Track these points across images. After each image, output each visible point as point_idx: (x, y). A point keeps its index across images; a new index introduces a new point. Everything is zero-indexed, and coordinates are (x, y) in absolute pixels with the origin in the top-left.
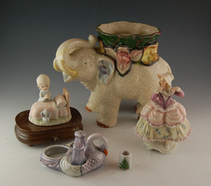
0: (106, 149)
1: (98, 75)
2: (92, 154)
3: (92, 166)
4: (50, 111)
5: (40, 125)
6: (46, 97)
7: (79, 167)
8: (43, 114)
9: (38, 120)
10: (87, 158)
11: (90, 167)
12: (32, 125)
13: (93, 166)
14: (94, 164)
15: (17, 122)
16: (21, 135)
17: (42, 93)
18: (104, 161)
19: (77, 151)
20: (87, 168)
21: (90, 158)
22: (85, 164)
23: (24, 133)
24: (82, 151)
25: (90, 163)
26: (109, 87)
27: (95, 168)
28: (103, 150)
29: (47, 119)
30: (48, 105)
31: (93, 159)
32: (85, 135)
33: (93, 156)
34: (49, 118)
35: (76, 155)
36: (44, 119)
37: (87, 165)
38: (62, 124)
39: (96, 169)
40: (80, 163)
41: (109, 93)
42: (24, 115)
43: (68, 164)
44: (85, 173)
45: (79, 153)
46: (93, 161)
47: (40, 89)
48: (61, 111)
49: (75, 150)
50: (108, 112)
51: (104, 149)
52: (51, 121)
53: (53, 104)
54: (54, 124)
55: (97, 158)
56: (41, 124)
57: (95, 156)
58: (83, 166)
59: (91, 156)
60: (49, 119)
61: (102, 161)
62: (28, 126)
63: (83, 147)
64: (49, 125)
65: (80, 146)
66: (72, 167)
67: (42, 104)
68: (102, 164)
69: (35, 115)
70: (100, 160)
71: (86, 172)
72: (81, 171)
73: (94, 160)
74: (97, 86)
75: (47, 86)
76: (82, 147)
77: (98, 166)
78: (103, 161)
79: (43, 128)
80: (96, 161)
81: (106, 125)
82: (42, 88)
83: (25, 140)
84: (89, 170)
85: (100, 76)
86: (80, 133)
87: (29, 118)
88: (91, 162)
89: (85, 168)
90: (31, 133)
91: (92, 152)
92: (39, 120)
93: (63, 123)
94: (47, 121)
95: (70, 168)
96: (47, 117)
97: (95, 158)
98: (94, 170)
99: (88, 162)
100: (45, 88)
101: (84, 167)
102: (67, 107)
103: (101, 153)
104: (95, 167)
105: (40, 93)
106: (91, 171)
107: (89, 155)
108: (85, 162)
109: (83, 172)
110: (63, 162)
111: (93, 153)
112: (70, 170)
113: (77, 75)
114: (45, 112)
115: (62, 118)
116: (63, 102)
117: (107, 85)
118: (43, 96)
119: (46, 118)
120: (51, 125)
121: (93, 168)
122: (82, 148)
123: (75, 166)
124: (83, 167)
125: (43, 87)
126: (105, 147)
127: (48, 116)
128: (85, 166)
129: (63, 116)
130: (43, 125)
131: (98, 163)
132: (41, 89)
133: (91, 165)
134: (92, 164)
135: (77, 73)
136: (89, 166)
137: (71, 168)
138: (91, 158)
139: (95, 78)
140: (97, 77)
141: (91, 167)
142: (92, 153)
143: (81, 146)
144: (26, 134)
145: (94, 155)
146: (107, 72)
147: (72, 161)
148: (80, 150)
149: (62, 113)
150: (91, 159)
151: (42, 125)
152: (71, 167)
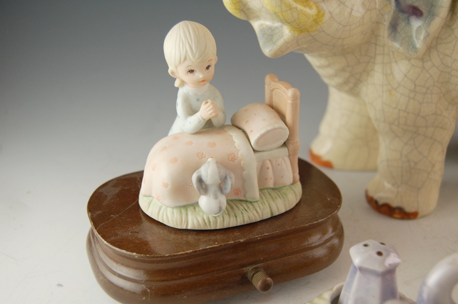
1: (387, 24)
4: (229, 166)
5: (190, 227)
6: (205, 111)
8: (200, 180)
9: (181, 207)
12: (156, 229)
15: (95, 221)
16: (115, 273)
17: (186, 100)
23: (127, 266)
26: (428, 65)
29: (220, 203)
30: (214, 144)
34: (227, 195)
36: (204, 201)
38: (274, 218)
41: (428, 88)
42: (117, 190)
47: (177, 84)
48: (269, 165)
50: (416, 164)
52: (232, 208)
53: (236, 137)
54: (247, 221)
56: (193, 221)
60: (223, 199)
62: (140, 236)
64: (226, 226)
67: (191, 143)
69: (166, 186)
74: (378, 68)
75: (208, 68)
79: (202, 237)
81: (409, 209)
82: (188, 78)
83: (134, 293)
85: (394, 27)
86: (379, 254)
87: (143, 202)
90: (158, 262)
92: (185, 207)
93: (276, 213)
94: (220, 209)
96: (219, 194)
100: (199, 75)
102: (291, 147)
105: (179, 101)
113: (316, 21)
114: (210, 171)
115: (273, 193)
116: (275, 129)
117: (422, 59)
118: (192, 111)
119: (216, 197)
120: (232, 222)
125: (192, 71)
127: (221, 189)
129: (275, 184)
130: (203, 228)
132: (183, 83)
135: (319, 12)
139: (371, 37)
140: (384, 31)
144: (136, 269)
146: (423, 8)
149: (270, 173)
151: (197, 228)
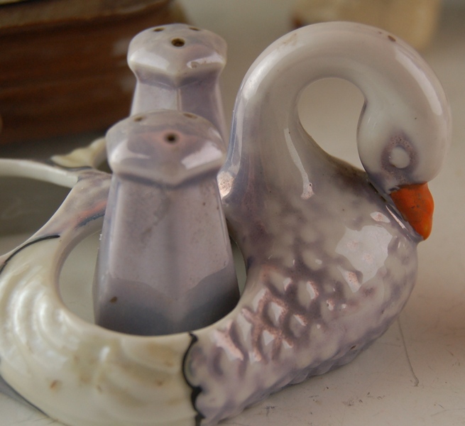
0: (419, 173)
2: (291, 220)
3: (301, 340)
7: (168, 349)
10: (249, 264)
11: (277, 350)
13: (306, 333)
14: (313, 313)
18: (405, 293)
19: (148, 191)
20: (254, 357)
21: (276, 263)
22: (226, 322)
24: (195, 194)
25: (278, 310)
27: (329, 351)
28: (391, 183)
31: (302, 271)
32: (218, 59)
33: (299, 246)
35: (136, 232)
37: (245, 328)
39: (335, 366)
40: (180, 308)
43: (64, 316)
44: (229, 405)
45: (168, 205)
46: (309, 291)
49: (127, 177)
51: (408, 170)
55: (341, 261)
57: (318, 246)
58: (214, 335)
59: (289, 239)
61: (383, 293)
63: (209, 154)
65: (171, 139)
66: (105, 352)
68: (389, 313)
70: (370, 276)
71: (243, 394)
72: (196, 392)
73: (319, 277)
76: (193, 148)
77: (353, 336)
78: (396, 290)
80: (330, 289)
84: (271, 380)
86: (178, 43)
88: (290, 297)
89: (233, 354)
91: (296, 203)
95: (83, 362)
97: (326, 257)
98: (313, 374)
99: (255, 296)
101: (218, 353)
103: (376, 215)
104: (326, 345)
106: (290, 386)
107: (262, 234)
108: (227, 302)
109: (215, 398)
110: (19, 298)
111: (302, 219)
112: (85, 380)
121: (305, 359)
122: (194, 162)
123: (128, 342)
124: (207, 351)
126: (413, 156)
128: (234, 335)
131: (353, 303)
133: (286, 328)
134: (299, 320)
136: (268, 337)
137: (94, 361)
138: (291, 262)
141: (287, 346)
142: (288, 209)
143: (182, 138)
145: (309, 235)
147: (105, 290)
148: (180, 177)
150: (289, 272)
152: (96, 345)
